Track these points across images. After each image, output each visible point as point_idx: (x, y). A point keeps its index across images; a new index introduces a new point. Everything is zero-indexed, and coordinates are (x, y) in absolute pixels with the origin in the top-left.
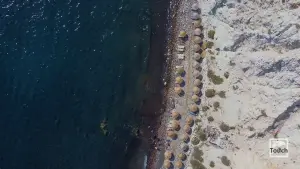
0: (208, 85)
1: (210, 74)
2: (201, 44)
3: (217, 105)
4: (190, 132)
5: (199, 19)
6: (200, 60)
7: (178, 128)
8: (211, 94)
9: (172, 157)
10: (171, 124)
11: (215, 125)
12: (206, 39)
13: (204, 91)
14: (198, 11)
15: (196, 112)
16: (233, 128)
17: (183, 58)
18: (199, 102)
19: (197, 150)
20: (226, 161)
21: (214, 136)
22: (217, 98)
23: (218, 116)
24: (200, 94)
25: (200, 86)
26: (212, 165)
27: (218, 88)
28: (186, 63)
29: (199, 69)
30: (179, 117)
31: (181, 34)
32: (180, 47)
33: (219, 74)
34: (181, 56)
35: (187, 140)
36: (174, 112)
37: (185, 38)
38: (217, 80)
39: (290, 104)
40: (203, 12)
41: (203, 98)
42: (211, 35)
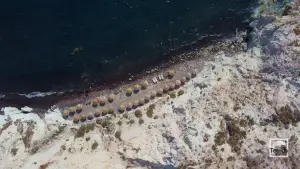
0: (143, 109)
1: (152, 107)
2: (171, 89)
3: (132, 122)
4: (103, 114)
5: (188, 79)
6: (159, 95)
7: (102, 104)
8: (138, 114)
9: (79, 111)
10: (103, 98)
11: (117, 128)
12: (176, 92)
13: (139, 108)
14: (194, 76)
15: (121, 111)
16: (120, 140)
17: (154, 82)
18: (128, 109)
19: (94, 124)
20: (95, 146)
21: (109, 131)
22: (137, 120)
23: (125, 125)
24: (134, 107)
25: (141, 105)
26: (88, 139)
27: (145, 117)
28: (152, 86)
29: (152, 98)
30: (110, 101)
31: (171, 72)
32: (161, 77)
33: (155, 112)
34: (155, 80)
35: (97, 116)
36: (112, 96)
37: (170, 77)
38: (150, 113)
39: (151, 161)
40: (194, 79)
41: (133, 111)
42: (181, 93)
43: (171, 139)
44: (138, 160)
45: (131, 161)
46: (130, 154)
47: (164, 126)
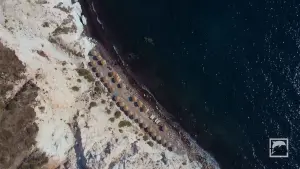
0: (123, 117)
1: (129, 124)
2: (150, 134)
3: (109, 112)
4: (106, 85)
5: (165, 145)
6: (141, 125)
7: (113, 81)
8: (117, 114)
9: (100, 63)
10: (119, 80)
11: (98, 101)
12: (150, 139)
13: (122, 113)
14: (170, 149)
15: (114, 99)
16: (89, 108)
17: (150, 117)
18: (118, 104)
19: (93, 80)
20: (76, 89)
21: (93, 95)
22: (112, 115)
23: (103, 107)
24: (122, 109)
25: (126, 113)
26: (79, 81)
27: (117, 121)
28: (147, 117)
29: (137, 121)
30: (119, 86)
31: (166, 128)
32: (158, 121)
33: (124, 129)
34: (153, 117)
35: (102, 80)
36: (124, 86)
37: (161, 128)
38: (122, 124)
40: (168, 151)
41: (118, 108)
42: (150, 144)
43: (107, 151)
44: (78, 130)
45: (76, 125)
46: (81, 122)
47: (117, 140)
